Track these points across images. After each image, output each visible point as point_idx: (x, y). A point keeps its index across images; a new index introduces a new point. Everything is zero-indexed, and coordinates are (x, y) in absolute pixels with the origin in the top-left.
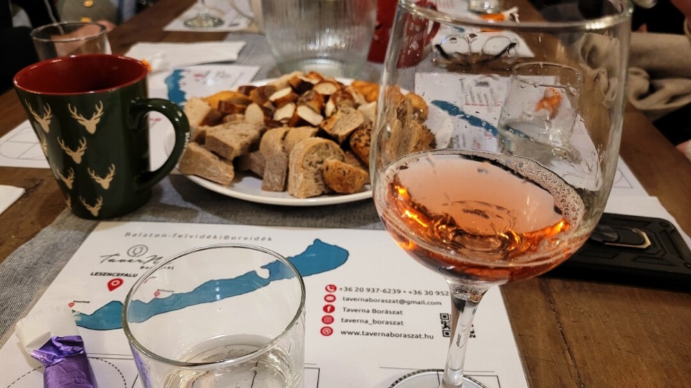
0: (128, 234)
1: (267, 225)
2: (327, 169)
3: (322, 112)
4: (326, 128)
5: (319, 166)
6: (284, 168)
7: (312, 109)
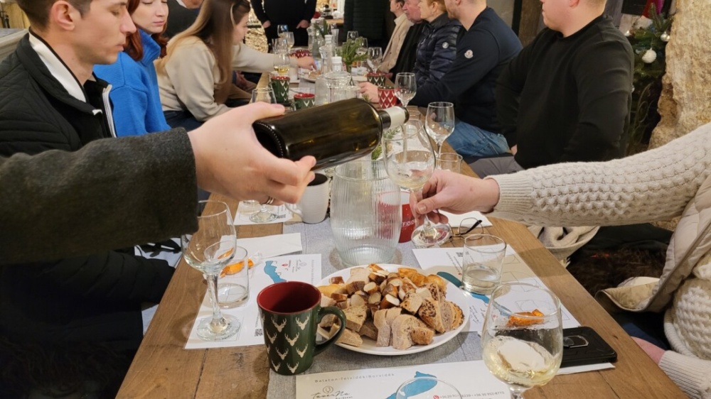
0: (316, 381)
1: (385, 367)
2: (414, 332)
3: (398, 297)
4: (407, 308)
5: (409, 331)
6: (389, 333)
7: (392, 295)
